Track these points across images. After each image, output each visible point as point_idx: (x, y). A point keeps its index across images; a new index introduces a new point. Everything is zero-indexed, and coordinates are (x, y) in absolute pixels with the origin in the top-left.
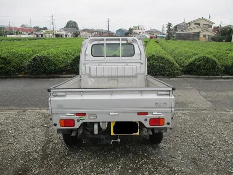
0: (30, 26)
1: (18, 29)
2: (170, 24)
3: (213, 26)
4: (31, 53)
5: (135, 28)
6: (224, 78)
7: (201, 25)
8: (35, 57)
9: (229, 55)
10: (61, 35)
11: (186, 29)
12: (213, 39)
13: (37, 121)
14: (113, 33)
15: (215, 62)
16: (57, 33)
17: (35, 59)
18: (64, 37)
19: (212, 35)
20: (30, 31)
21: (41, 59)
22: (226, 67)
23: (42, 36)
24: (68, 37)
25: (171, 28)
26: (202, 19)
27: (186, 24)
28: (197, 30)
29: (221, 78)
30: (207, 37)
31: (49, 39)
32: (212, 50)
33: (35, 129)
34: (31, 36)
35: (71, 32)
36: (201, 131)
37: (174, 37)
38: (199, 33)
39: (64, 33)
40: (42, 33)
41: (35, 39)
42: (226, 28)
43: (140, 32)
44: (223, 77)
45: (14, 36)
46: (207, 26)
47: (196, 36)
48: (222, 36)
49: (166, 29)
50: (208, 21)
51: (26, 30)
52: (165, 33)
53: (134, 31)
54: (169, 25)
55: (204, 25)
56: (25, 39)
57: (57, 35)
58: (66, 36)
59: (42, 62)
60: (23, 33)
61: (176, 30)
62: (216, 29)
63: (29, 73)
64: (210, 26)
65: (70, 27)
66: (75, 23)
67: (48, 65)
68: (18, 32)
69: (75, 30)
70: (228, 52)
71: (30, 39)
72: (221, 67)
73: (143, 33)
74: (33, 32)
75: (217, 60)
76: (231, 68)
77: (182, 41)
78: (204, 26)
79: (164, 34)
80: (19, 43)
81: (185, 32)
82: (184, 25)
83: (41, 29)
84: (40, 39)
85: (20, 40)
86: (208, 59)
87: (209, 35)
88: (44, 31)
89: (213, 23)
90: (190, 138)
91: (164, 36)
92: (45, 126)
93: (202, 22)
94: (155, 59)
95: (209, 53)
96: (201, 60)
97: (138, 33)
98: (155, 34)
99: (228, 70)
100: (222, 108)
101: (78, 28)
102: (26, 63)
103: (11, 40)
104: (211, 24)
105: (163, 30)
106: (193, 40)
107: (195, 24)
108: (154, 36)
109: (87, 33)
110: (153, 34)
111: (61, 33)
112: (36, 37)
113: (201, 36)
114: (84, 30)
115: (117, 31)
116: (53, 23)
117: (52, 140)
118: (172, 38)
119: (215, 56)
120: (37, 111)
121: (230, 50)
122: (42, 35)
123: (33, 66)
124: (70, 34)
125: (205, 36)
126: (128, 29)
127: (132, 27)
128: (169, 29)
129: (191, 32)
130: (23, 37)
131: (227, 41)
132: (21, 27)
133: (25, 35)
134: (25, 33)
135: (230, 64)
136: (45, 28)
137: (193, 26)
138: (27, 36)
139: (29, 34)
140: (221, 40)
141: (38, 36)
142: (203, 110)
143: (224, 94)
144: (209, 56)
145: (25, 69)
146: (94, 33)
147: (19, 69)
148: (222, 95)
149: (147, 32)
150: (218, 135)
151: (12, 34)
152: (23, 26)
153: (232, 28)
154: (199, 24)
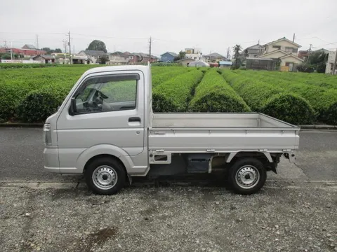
0: (36, 47)
1: (18, 51)
2: (238, 46)
3: (299, 49)
4: (26, 87)
5: (189, 51)
6: (319, 128)
7: (283, 49)
8: (32, 95)
9: (324, 93)
10: (81, 60)
11: (261, 53)
12: (300, 69)
13: (15, 205)
14: (156, 59)
15: (304, 104)
16: (75, 57)
17: (30, 98)
18: (86, 63)
19: (298, 62)
20: (36, 54)
21: (41, 97)
22: (322, 111)
24: (91, 63)
25: (239, 52)
26: (284, 40)
27: (261, 46)
28: (276, 56)
29: (315, 128)
30: (291, 65)
31: (64, 65)
32: (299, 85)
33: (8, 220)
34: (36, 62)
35: (96, 56)
36: (288, 225)
37: (243, 65)
38: (279, 59)
39: (85, 57)
40: (54, 57)
41: (42, 66)
42: (318, 53)
43: (195, 58)
44: (317, 126)
45: (11, 61)
46: (291, 50)
47: (275, 64)
48: (312, 64)
49: (232, 53)
50: (292, 43)
51: (31, 53)
52: (231, 59)
53: (187, 55)
54: (237, 48)
55: (286, 48)
56: (27, 66)
57: (75, 61)
58: (88, 62)
59: (41, 103)
60: (25, 56)
61: (247, 55)
62: (303, 54)
63: (21, 119)
64: (295, 50)
65: (96, 49)
66: (102, 44)
67: (51, 107)
68: (18, 55)
69: (102, 53)
70: (323, 88)
71: (35, 66)
72: (313, 111)
73: (200, 58)
74: (39, 56)
75: (308, 102)
76: (328, 113)
77: (256, 71)
78: (287, 50)
79: (229, 61)
80: (16, 71)
81: (260, 58)
82: (257, 47)
83: (52, 51)
84: (50, 65)
85: (19, 66)
86: (294, 99)
87: (293, 63)
88: (56, 54)
89: (299, 46)
90: (270, 240)
91: (230, 63)
92: (27, 214)
93: (284, 45)
94: (215, 99)
95: (295, 90)
96: (284, 101)
97: (193, 58)
98: (217, 60)
99: (323, 116)
100: (318, 179)
101: (106, 51)
102: (17, 104)
103: (6, 67)
104: (295, 48)
105: (228, 56)
106: (271, 69)
107: (274, 47)
108: (216, 63)
109: (119, 58)
110: (213, 61)
111: (81, 57)
112: (44, 62)
113: (283, 64)
114: (116, 54)
115: (162, 56)
116: (69, 44)
118: (241, 67)
119: (305, 94)
120: (21, 185)
121: (326, 85)
122: (53, 60)
123: (27, 108)
124: (94, 59)
125: (287, 64)
126: (178, 53)
127: (184, 51)
128: (237, 54)
129: (268, 58)
130: (25, 62)
131: (319, 72)
132: (23, 48)
133: (28, 59)
134: (29, 57)
135: (327, 106)
136: (58, 51)
137: (271, 49)
138: (31, 62)
139: (34, 59)
140: (310, 70)
141: (47, 61)
142: (290, 185)
143: (321, 155)
144: (295, 95)
145: (15, 112)
146: (130, 58)
147: (5, 113)
148: (317, 157)
149: (205, 57)
150: (316, 232)
151: (9, 58)
152: (26, 46)
153: (326, 53)
154: (279, 47)
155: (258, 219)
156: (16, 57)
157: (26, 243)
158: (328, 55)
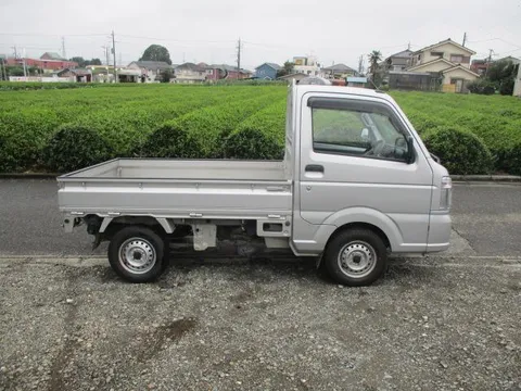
0: (62, 57)
1: (35, 63)
2: (376, 53)
3: (473, 58)
4: (54, 119)
5: (299, 61)
6: (497, 180)
7: (446, 58)
8: (63, 131)
9: (506, 126)
10: (132, 77)
11: (413, 63)
12: (473, 88)
13: (50, 289)
14: (248, 73)
15: (476, 143)
16: (123, 72)
17: (61, 135)
18: (139, 81)
19: (470, 78)
20: (63, 68)
21: (76, 134)
22: (502, 155)
23: (89, 79)
24: (147, 81)
25: (378, 62)
26: (449, 42)
27: (412, 53)
28: (436, 69)
29: (491, 180)
30: (459, 83)
31: (105, 85)
32: (470, 114)
33: (43, 309)
34: (63, 80)
35: (154, 71)
36: (442, 316)
37: (384, 83)
38: (441, 73)
39: (138, 72)
40: (89, 72)
41: (72, 86)
42: (502, 63)
43: (309, 72)
44: (494, 177)
45: (25, 79)
46: (459, 59)
47: (434, 81)
48: (493, 80)
49: (367, 64)
50: (462, 48)
51: (53, 66)
52: (365, 73)
53: (297, 68)
54: (375, 56)
55: (452, 55)
56: (49, 86)
57: (123, 78)
58: (143, 79)
59: (77, 141)
60: (45, 71)
61: (390, 67)
62: (478, 64)
63: (48, 168)
64: (465, 59)
65: (153, 60)
66: (164, 50)
67: (92, 149)
68: (34, 69)
69: (164, 65)
70: (506, 119)
71: (61, 86)
72: (489, 154)
73: (316, 73)
74: (67, 70)
75: (481, 140)
76: (512, 156)
77: (404, 92)
78: (453, 59)
79: (362, 76)
80: (33, 95)
81: (410, 71)
82: (406, 55)
83: (87, 63)
84: (85, 85)
85: (37, 87)
86: (459, 135)
87: (463, 80)
88: (93, 68)
89: (472, 53)
90: (414, 335)
91: (364, 80)
92: (69, 301)
93: (448, 51)
95: (462, 122)
96: (444, 139)
97: (306, 73)
98: (344, 76)
99: (505, 162)
100: (491, 254)
101: (170, 63)
102: (41, 143)
103: (17, 88)
104: (467, 55)
105: (360, 68)
106: (428, 90)
107: (433, 54)
108: (341, 80)
109: (190, 72)
110: (337, 77)
111: (133, 72)
112: (75, 80)
113: (446, 81)
114: (186, 66)
115: (258, 68)
116: (113, 51)
117: (80, 340)
118: (381, 86)
119: (478, 128)
120: (56, 261)
121: (510, 114)
122: (89, 76)
123: (57, 151)
124: (152, 77)
125: (454, 81)
126: (282, 65)
127: (291, 61)
128: (375, 65)
129: (423, 71)
130: (46, 80)
131: (503, 93)
132: (42, 58)
133: (50, 75)
134: (51, 71)
135: (510, 146)
136: (96, 62)
137: (427, 58)
138: (55, 79)
139: (59, 75)
140: (489, 91)
141: (79, 78)
142: (447, 261)
143: (497, 220)
144: (462, 130)
145: (38, 157)
146: (207, 73)
147: (24, 157)
148: (492, 223)
149: (325, 70)
150: (482, 326)
151: (21, 74)
152: (46, 55)
153: (515, 63)
154: (441, 54)
155: (398, 308)
156: (31, 72)
157: (71, 338)
158: (517, 66)
